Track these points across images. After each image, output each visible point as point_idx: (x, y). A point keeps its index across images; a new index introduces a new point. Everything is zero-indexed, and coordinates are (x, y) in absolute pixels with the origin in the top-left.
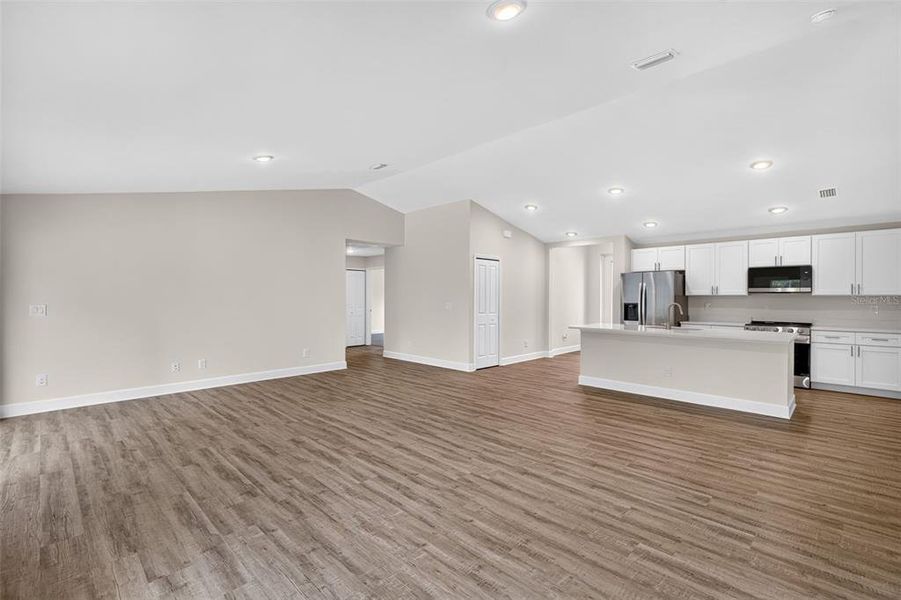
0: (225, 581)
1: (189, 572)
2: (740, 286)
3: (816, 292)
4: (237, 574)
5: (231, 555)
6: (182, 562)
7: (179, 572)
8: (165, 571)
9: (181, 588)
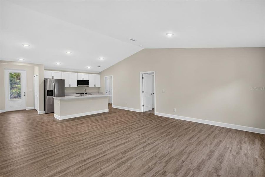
0: (206, 162)
1: (210, 170)
2: (75, 85)
3: (89, 86)
4: (202, 161)
5: (198, 164)
6: (208, 173)
7: (212, 171)
8: (215, 174)
9: (215, 168)
